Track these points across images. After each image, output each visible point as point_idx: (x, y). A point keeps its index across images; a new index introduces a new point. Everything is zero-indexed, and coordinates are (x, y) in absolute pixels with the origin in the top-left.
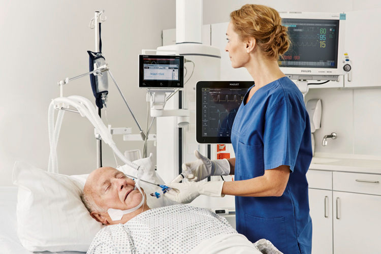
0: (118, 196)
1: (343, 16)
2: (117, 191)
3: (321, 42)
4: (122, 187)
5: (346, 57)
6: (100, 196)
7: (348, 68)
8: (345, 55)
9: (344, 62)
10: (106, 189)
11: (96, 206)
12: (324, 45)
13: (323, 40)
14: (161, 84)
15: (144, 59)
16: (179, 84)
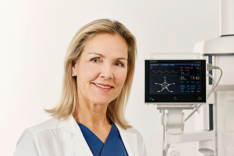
14: (175, 99)
15: (151, 65)
16: (200, 98)
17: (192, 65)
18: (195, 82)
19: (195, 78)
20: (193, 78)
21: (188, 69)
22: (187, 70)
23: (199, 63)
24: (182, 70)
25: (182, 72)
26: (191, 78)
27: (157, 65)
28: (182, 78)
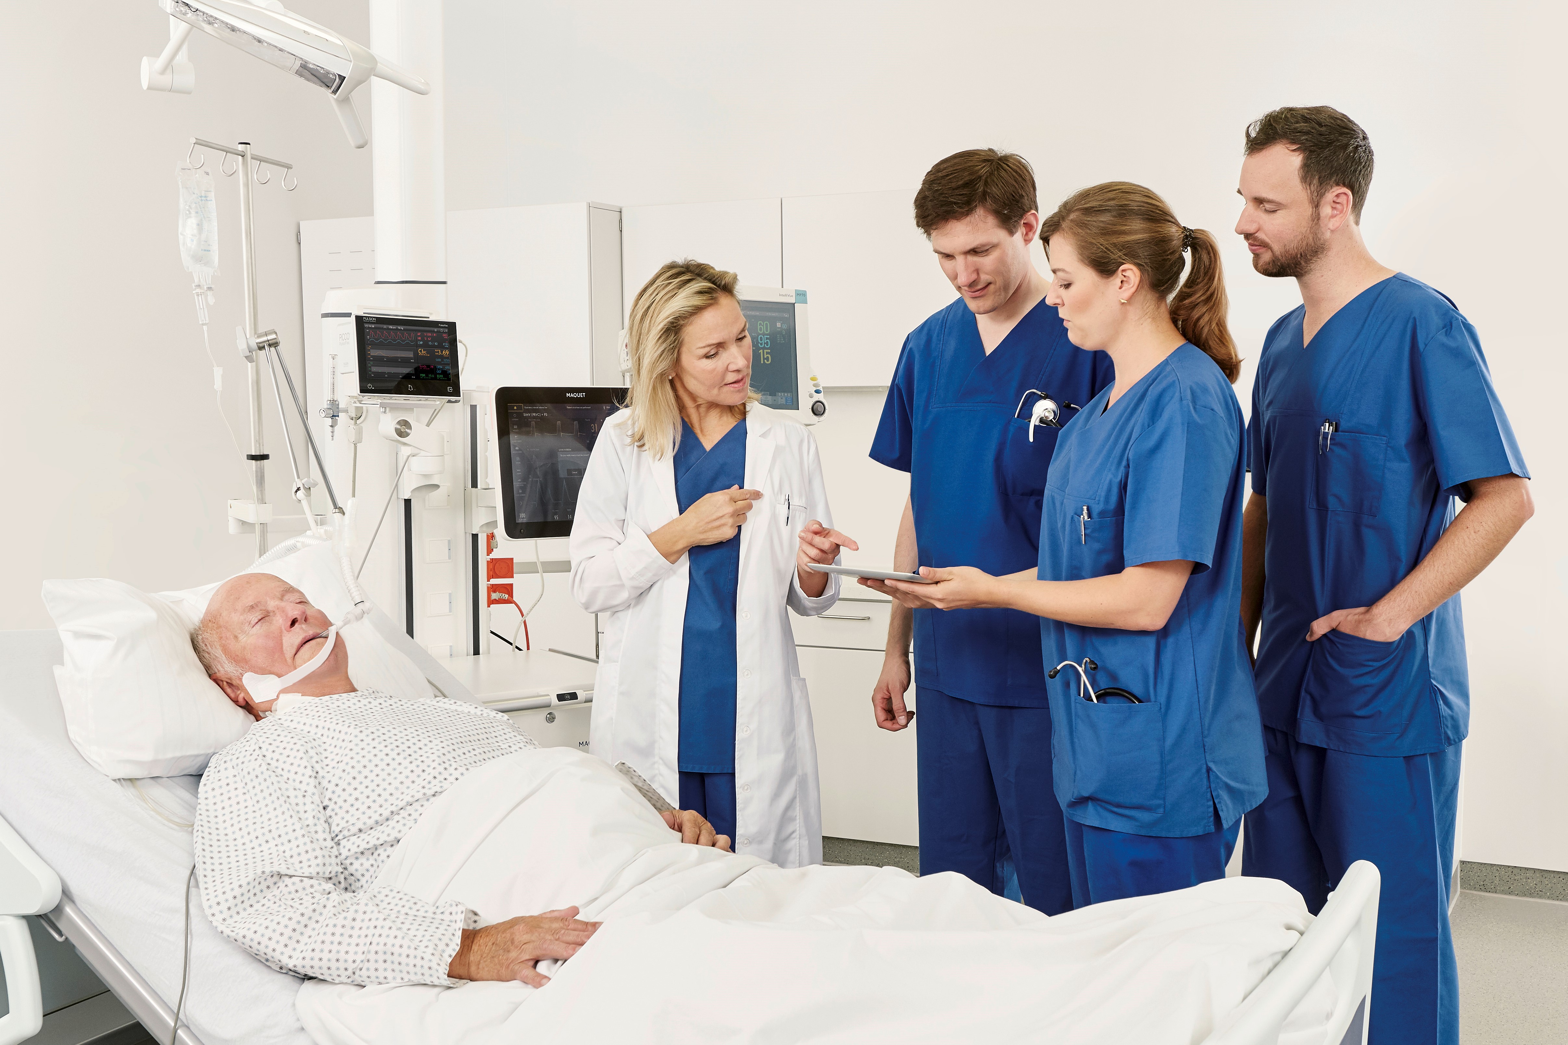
0: (282, 644)
1: (802, 296)
2: (281, 632)
3: (761, 351)
4: (294, 623)
5: (815, 385)
6: (236, 637)
7: (819, 407)
8: (813, 379)
9: (811, 396)
10: (253, 622)
11: (223, 658)
12: (767, 359)
13: (764, 348)
14: (411, 389)
15: (366, 325)
16: (450, 389)
17: (436, 330)
18: (442, 361)
19: (442, 352)
20: (438, 352)
21: (429, 337)
22: (427, 339)
23: (445, 327)
24: (419, 338)
25: (420, 341)
26: (437, 352)
27: (373, 326)
28: (421, 351)
